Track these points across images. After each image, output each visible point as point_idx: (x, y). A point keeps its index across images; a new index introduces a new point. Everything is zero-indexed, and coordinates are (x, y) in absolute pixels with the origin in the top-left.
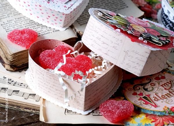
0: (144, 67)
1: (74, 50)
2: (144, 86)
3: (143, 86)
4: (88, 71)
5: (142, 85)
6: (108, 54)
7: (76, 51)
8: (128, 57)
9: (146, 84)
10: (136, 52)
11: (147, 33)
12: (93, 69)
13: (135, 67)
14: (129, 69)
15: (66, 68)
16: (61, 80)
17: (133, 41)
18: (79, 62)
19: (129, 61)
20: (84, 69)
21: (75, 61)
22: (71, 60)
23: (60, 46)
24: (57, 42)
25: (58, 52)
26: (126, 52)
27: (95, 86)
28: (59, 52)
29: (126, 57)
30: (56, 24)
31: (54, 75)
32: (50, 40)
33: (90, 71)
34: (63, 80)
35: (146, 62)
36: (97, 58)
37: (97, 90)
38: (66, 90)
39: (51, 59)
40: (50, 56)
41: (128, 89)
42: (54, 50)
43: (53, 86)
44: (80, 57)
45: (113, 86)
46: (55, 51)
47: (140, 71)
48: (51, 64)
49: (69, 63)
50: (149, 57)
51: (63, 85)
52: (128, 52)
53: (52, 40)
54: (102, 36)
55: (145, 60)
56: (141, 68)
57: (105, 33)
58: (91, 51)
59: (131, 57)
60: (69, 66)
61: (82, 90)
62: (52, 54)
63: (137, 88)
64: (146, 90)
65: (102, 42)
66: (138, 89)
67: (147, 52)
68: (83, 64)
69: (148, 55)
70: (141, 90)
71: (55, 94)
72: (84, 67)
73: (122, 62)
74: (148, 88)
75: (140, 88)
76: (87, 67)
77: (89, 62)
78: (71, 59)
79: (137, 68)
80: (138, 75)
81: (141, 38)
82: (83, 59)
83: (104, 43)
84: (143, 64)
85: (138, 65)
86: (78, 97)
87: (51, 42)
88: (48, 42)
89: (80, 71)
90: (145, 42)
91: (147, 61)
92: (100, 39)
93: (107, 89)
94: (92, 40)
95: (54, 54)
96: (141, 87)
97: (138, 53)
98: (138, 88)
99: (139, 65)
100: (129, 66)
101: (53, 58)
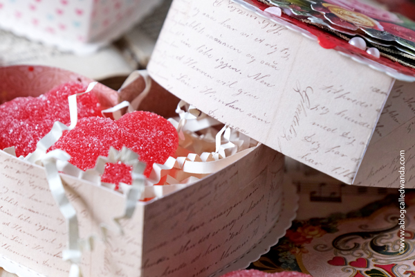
0: (369, 147)
1: (116, 102)
2: (376, 238)
3: (369, 240)
4: (163, 163)
5: (365, 235)
6: (236, 105)
7: (125, 104)
8: (308, 111)
9: (381, 233)
10: (338, 89)
11: (382, 32)
12: (181, 159)
13: (336, 150)
14: (313, 156)
15: (78, 150)
16: (55, 185)
17: (325, 45)
18: (130, 132)
19: (315, 126)
20: (147, 156)
21: (115, 127)
22: (102, 125)
23: (67, 85)
24: (56, 78)
25: (56, 101)
26: (303, 94)
27: (182, 210)
28: (61, 101)
29: (302, 112)
30: (63, 27)
31: (31, 167)
32: (31, 69)
33: (170, 163)
34: (65, 185)
35: (376, 130)
36: (202, 137)
37: (192, 229)
38: (74, 222)
39: (30, 125)
40: (28, 117)
41: (315, 248)
42: (43, 97)
43: (30, 214)
44: (134, 118)
45: (255, 232)
46: (46, 101)
47: (354, 164)
48: (27, 143)
49: (93, 135)
50: (388, 111)
51: (64, 201)
52: (309, 92)
53: (40, 70)
54: (216, 40)
55: (373, 119)
56: (359, 151)
57: (229, 27)
58: (179, 100)
59: (321, 111)
60: (93, 145)
61: (129, 213)
62: (34, 110)
63: (347, 245)
64: (381, 250)
65: (218, 63)
66: (352, 246)
67: (377, 91)
68: (146, 138)
69: (381, 101)
70: (362, 252)
71: (38, 247)
72: (147, 149)
73: (288, 133)
74: (390, 245)
75: (357, 246)
76: (157, 150)
77: (166, 134)
78: (101, 122)
79: (341, 150)
80: (346, 181)
81: (358, 42)
82: (145, 125)
83: (224, 66)
84: (365, 135)
85: (346, 140)
86: (117, 250)
87: (35, 76)
88: (26, 76)
89: (124, 148)
90: (373, 52)
91: (379, 126)
92: (209, 53)
93: (232, 236)
94: (180, 59)
95: (43, 111)
96: (361, 241)
97: (347, 96)
98: (351, 244)
99: (351, 140)
100: (315, 146)
101: (36, 124)
